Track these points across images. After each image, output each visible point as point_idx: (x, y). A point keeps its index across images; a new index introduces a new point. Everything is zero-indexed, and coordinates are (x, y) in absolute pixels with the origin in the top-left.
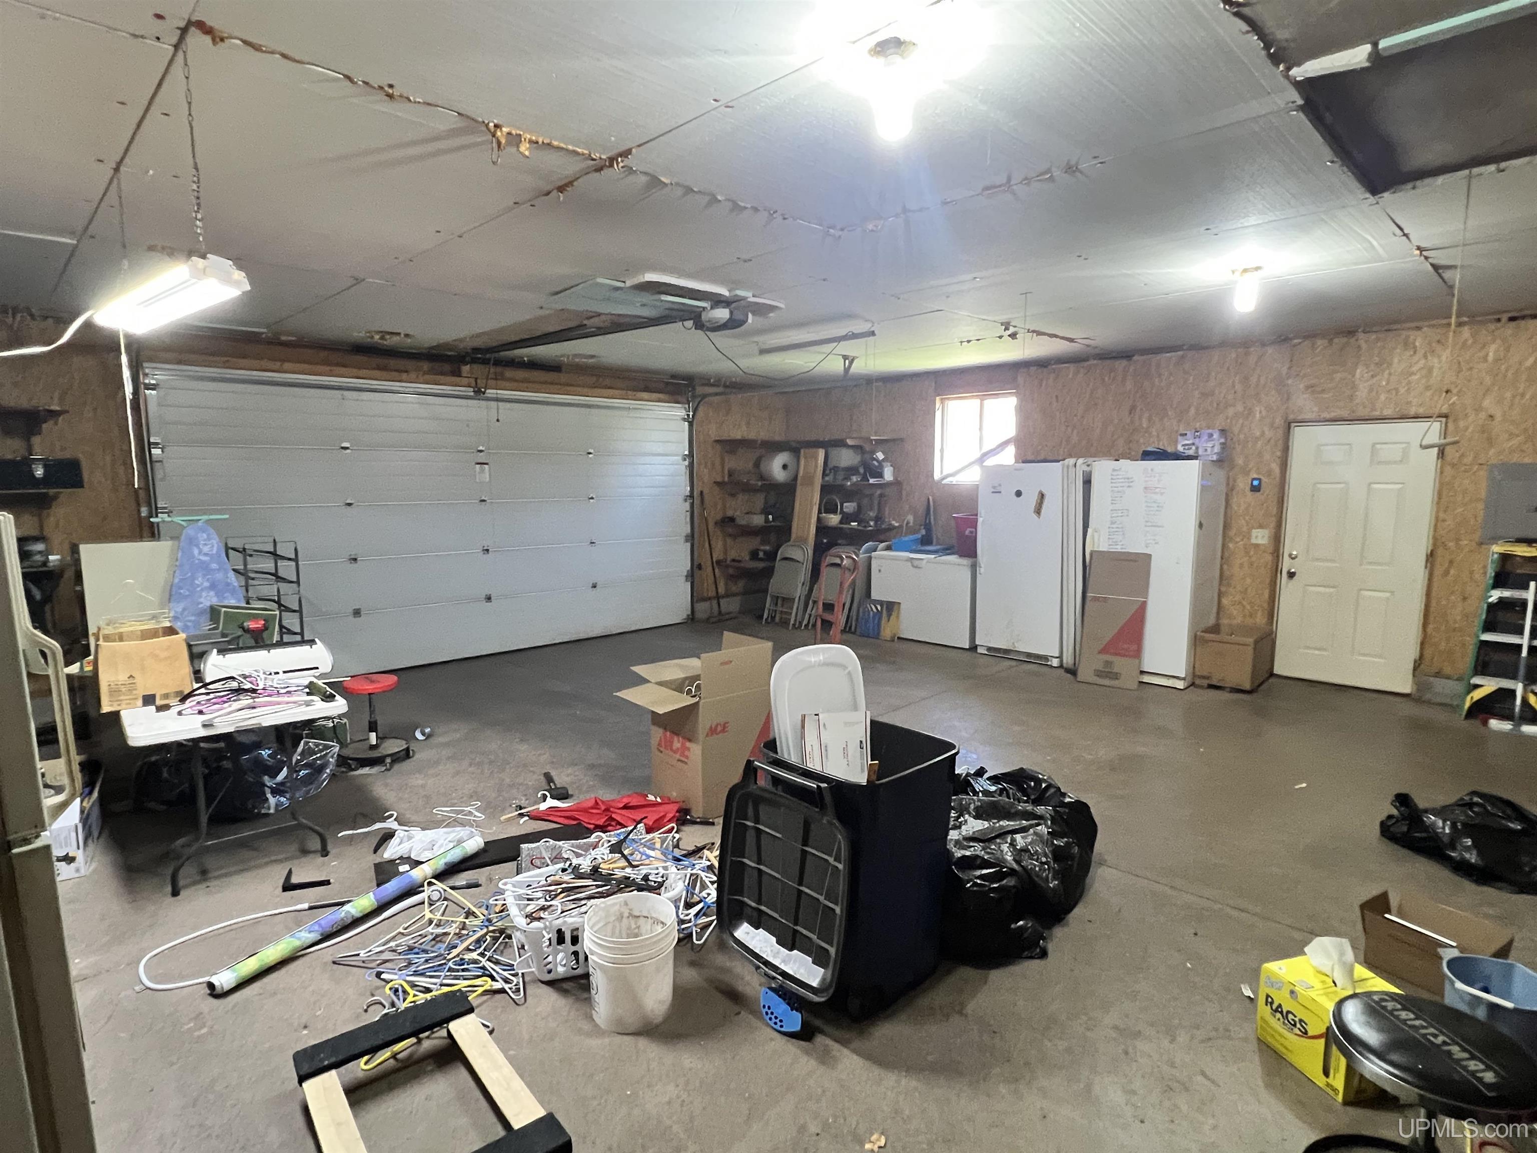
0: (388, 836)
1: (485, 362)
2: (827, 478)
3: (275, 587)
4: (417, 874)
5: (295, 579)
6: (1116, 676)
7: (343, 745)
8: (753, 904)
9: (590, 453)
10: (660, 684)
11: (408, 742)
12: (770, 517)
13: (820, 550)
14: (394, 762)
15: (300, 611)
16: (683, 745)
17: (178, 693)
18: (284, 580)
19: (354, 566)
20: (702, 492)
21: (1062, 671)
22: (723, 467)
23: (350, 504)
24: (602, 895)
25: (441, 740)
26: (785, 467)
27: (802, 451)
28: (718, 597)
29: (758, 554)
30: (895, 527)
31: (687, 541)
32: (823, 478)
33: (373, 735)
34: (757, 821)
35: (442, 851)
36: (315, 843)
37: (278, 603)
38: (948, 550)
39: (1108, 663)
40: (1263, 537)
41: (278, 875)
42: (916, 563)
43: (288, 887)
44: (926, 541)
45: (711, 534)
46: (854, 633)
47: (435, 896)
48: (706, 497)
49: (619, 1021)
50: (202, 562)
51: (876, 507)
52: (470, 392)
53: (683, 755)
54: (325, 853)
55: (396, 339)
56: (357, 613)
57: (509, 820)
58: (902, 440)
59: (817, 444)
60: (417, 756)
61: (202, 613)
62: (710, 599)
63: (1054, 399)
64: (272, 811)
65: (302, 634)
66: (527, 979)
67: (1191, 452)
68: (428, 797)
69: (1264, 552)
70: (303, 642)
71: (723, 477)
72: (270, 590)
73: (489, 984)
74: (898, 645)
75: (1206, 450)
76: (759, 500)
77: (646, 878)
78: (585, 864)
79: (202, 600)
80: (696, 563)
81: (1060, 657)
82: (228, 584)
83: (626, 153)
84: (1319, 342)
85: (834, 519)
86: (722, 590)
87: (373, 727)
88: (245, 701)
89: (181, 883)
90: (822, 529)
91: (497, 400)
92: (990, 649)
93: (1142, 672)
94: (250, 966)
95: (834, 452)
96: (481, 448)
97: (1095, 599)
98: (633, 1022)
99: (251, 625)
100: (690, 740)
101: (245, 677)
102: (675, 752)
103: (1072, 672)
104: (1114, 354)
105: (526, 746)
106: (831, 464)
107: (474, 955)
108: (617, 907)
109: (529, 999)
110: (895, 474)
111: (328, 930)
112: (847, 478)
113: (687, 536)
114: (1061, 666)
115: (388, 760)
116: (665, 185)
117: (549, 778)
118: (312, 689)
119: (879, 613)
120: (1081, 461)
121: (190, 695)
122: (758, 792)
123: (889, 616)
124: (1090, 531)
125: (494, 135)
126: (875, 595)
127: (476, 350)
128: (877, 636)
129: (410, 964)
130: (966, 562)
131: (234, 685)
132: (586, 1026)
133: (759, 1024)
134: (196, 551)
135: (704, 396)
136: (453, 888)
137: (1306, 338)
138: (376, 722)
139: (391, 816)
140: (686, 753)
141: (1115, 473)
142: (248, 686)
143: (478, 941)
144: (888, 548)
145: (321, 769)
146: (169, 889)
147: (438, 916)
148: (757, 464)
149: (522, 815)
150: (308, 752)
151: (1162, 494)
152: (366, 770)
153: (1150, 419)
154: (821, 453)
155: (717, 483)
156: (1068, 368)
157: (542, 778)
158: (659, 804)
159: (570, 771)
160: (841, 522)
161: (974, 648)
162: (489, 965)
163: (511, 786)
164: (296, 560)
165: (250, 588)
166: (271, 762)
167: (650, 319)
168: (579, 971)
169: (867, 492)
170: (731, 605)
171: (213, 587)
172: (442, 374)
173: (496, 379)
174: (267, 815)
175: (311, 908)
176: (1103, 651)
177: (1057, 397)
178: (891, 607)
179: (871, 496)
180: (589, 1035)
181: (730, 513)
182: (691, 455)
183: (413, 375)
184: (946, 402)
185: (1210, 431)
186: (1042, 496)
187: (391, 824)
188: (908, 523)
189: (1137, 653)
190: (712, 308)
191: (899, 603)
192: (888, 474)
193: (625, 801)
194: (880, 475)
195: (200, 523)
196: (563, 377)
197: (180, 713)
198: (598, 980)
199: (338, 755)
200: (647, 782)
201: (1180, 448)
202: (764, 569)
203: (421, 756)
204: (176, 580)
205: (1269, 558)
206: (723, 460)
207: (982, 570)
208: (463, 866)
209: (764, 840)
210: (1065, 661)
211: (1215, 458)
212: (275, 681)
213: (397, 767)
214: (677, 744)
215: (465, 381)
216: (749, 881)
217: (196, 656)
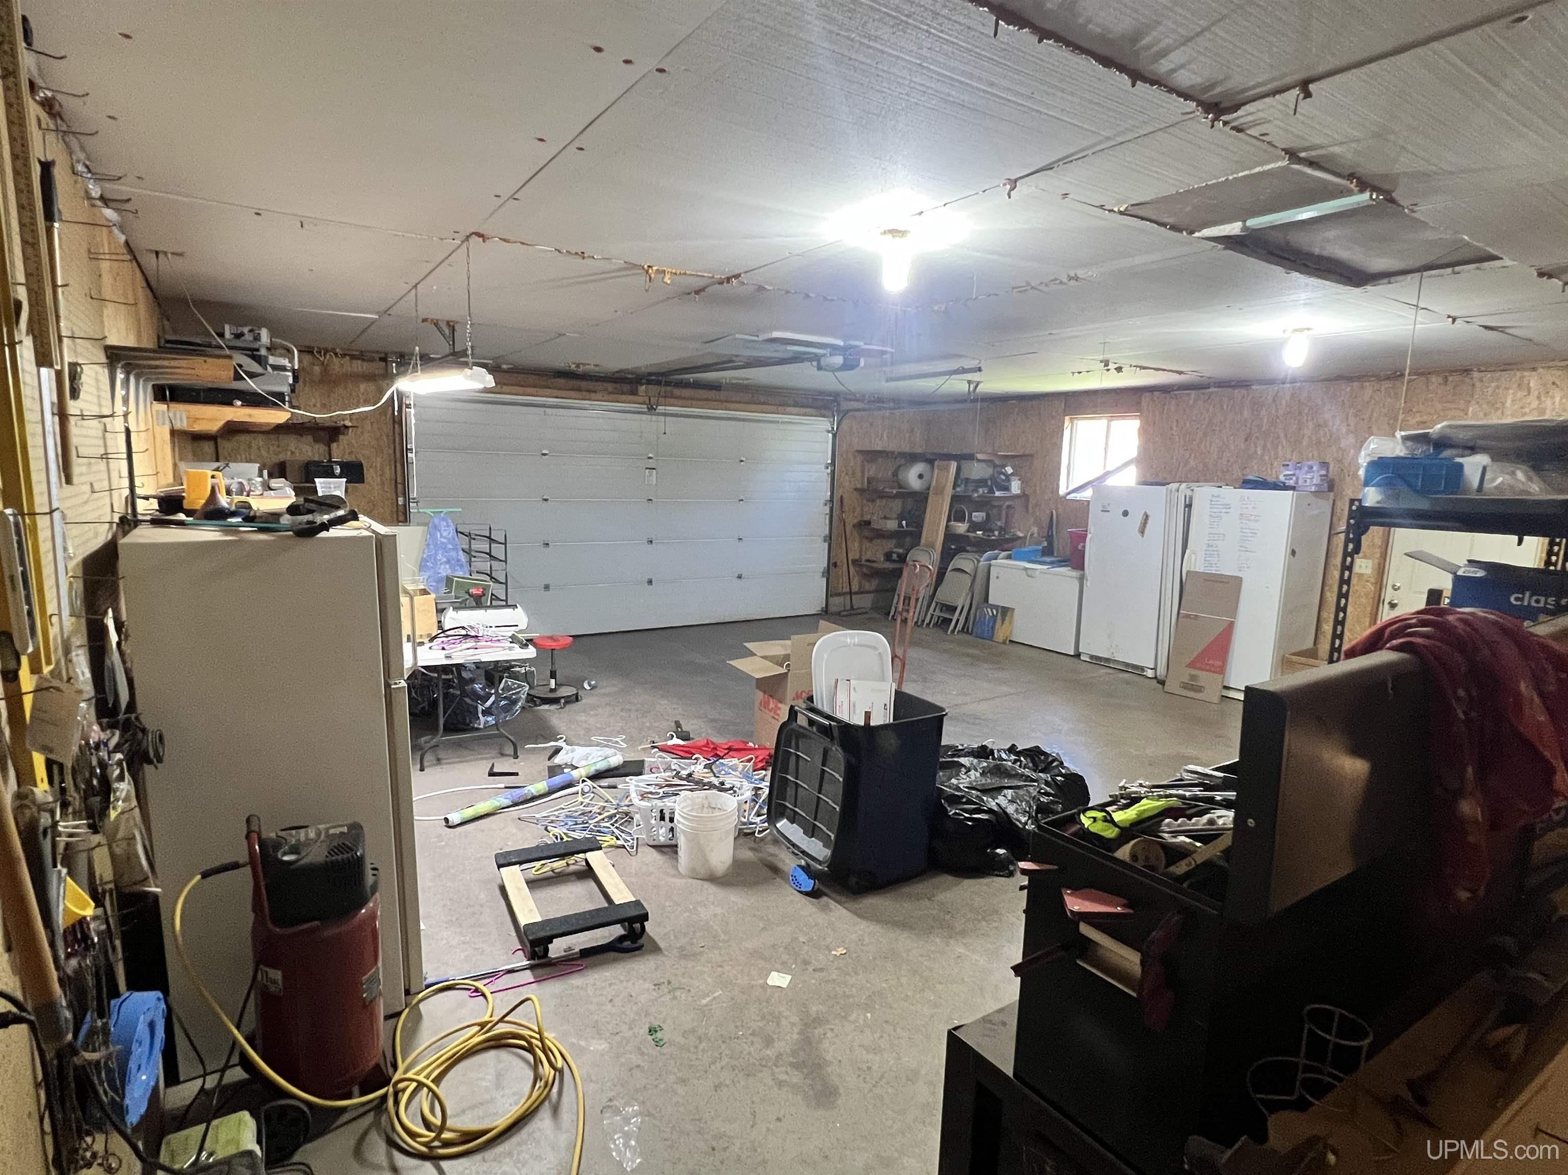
0: (557, 751)
1: (659, 383)
2: (958, 489)
3: (489, 563)
4: (575, 774)
5: (503, 559)
6: (1199, 689)
7: (531, 688)
8: (790, 806)
9: (742, 461)
10: (762, 657)
11: (578, 689)
12: (904, 523)
13: (947, 555)
14: (566, 703)
15: (506, 583)
16: (776, 706)
17: (429, 635)
18: (495, 559)
19: (547, 550)
20: (842, 497)
21: (1155, 681)
22: (863, 476)
23: (546, 500)
24: (691, 790)
25: (603, 691)
26: (921, 476)
27: (936, 463)
28: (851, 593)
29: (891, 556)
30: (1021, 538)
31: (825, 541)
32: (954, 488)
33: (553, 681)
34: (797, 749)
35: (593, 761)
36: (509, 750)
37: (490, 576)
38: (1063, 562)
39: (1193, 677)
40: (1366, 567)
41: (485, 767)
42: (1030, 572)
43: (492, 774)
44: (1048, 551)
45: (848, 537)
46: (971, 634)
47: (586, 789)
48: (845, 501)
49: (693, 870)
50: (442, 543)
51: (1004, 516)
52: (644, 408)
53: (775, 713)
54: (516, 756)
55: (587, 367)
56: (547, 587)
57: (644, 749)
58: (1031, 456)
59: (949, 457)
60: (584, 701)
61: (439, 581)
62: (844, 594)
63: (1175, 424)
64: (482, 726)
65: (506, 601)
66: (640, 843)
67: (1291, 483)
68: (589, 730)
69: (1367, 581)
70: (507, 606)
71: (862, 483)
72: (485, 567)
73: (614, 842)
74: (1009, 648)
75: (1306, 481)
76: (897, 506)
77: (722, 783)
78: (684, 773)
79: (440, 571)
80: (832, 561)
81: (1155, 669)
82: (458, 560)
83: (737, 276)
84: (1434, 379)
85: (961, 528)
86: (855, 588)
87: (553, 675)
88: (471, 643)
89: (426, 764)
90: (950, 536)
91: (665, 415)
92: (1092, 657)
93: (1227, 688)
94: (469, 813)
95: (965, 465)
96: (650, 455)
97: (1188, 616)
98: (703, 872)
99: (473, 591)
100: (781, 702)
101: (472, 628)
102: (770, 711)
103: (1162, 683)
104: (1233, 383)
105: (666, 702)
106: (963, 475)
107: (608, 825)
108: (700, 800)
109: (639, 854)
110: (1022, 489)
111: (517, 800)
112: (976, 491)
113: (825, 537)
114: (1156, 678)
115: (563, 701)
116: (768, 290)
117: (678, 724)
118: (514, 639)
119: (994, 617)
120: (1184, 485)
121: (435, 637)
122: (797, 728)
123: (1003, 620)
124: (1188, 551)
125: (647, 272)
126: (991, 601)
127: (650, 374)
128: (991, 638)
129: (566, 824)
130: (1075, 574)
131: (463, 632)
132: (673, 872)
133: (787, 886)
134: (439, 536)
135: (848, 411)
136: (600, 786)
137: (1422, 374)
138: (555, 672)
139: (561, 738)
140: (778, 712)
141: (1213, 499)
142: (473, 634)
143: (611, 817)
144: (1009, 557)
145: (514, 702)
146: (419, 767)
147: (587, 801)
148: (895, 474)
149: (654, 747)
150: (507, 688)
151: (1257, 521)
152: (546, 707)
153: (1264, 448)
154: (953, 465)
155: (856, 489)
156: (1189, 394)
157: (673, 724)
158: (755, 749)
159: (695, 721)
160: (968, 531)
161: (1078, 655)
162: (615, 830)
163: (649, 728)
164: (505, 544)
165: (473, 564)
166: (482, 693)
167: (784, 359)
168: (673, 842)
169: (996, 503)
170: (864, 602)
171: (448, 562)
172: (623, 393)
173: (665, 397)
174: (478, 729)
175: (506, 788)
176: (1192, 665)
177: (1177, 421)
178: (1005, 611)
179: (1000, 507)
180: (674, 876)
181: (867, 517)
182: (833, 463)
183: (599, 395)
184: (1075, 422)
185: (1310, 463)
186: (1147, 517)
187: (560, 743)
188: (1032, 535)
189: (1221, 670)
190: (831, 355)
191: (1013, 609)
192: (1016, 487)
193: (730, 744)
194: (1007, 489)
195: (442, 515)
196: (723, 395)
197: (430, 648)
198: (682, 842)
199: (528, 694)
200: (751, 735)
201: (1282, 478)
202: (894, 570)
203: (585, 701)
204: (425, 556)
205: (1370, 587)
206: (863, 467)
207: (1089, 583)
208: (606, 774)
209: (801, 763)
210: (1158, 673)
211: (1313, 489)
212: (490, 632)
213: (568, 707)
214: (772, 705)
215: (640, 399)
216: (790, 792)
217: (440, 611)
